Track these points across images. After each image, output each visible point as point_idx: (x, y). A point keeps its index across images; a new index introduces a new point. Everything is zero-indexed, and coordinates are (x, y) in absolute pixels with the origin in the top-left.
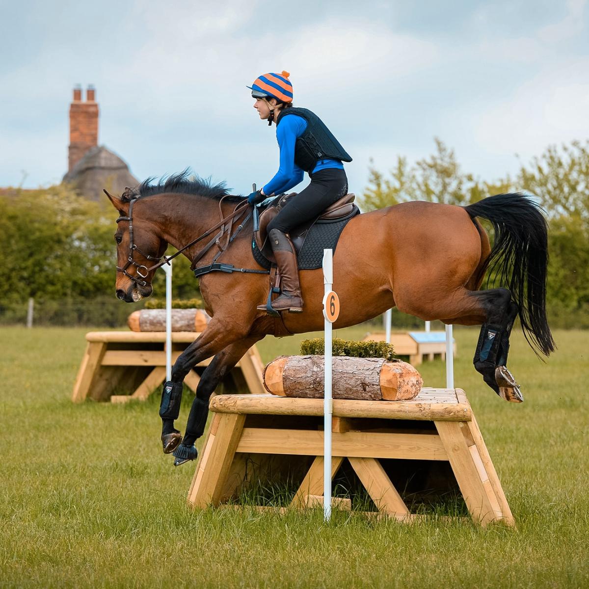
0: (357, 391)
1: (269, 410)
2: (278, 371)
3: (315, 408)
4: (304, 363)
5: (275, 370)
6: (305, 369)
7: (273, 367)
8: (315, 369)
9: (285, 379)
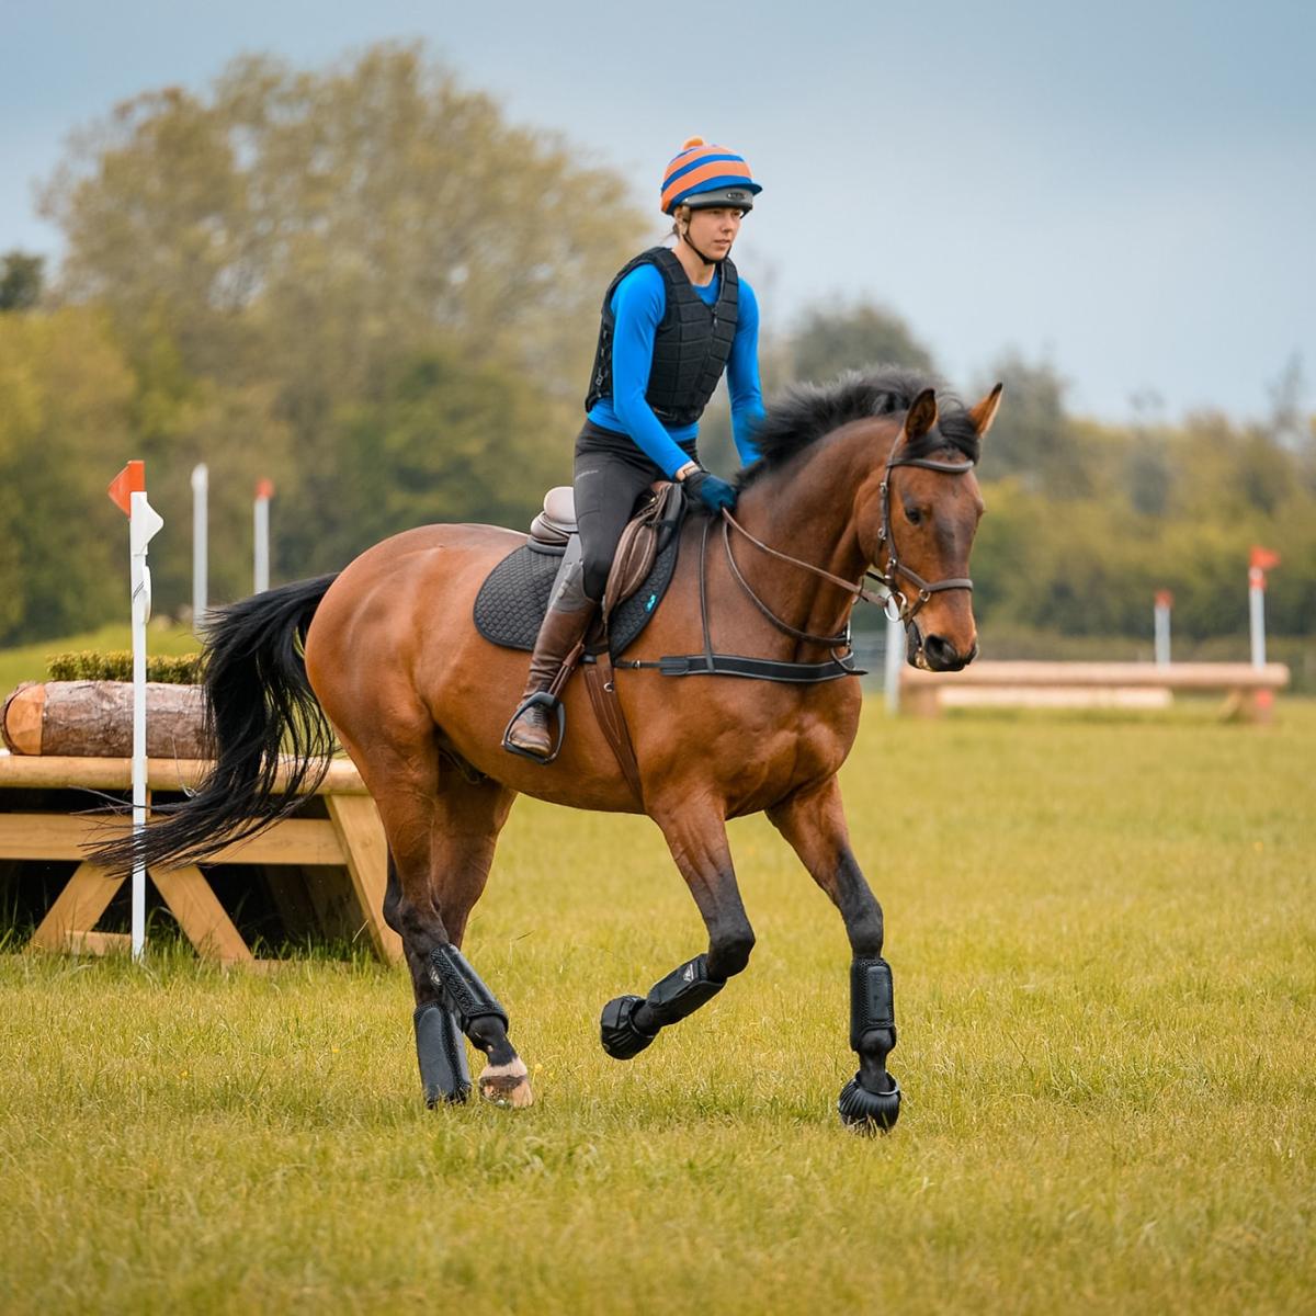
0: (185, 744)
1: (21, 779)
2: (31, 710)
3: (110, 774)
4: (82, 696)
5: (27, 708)
6: (85, 707)
7: (23, 702)
8: (106, 706)
9: (46, 723)
